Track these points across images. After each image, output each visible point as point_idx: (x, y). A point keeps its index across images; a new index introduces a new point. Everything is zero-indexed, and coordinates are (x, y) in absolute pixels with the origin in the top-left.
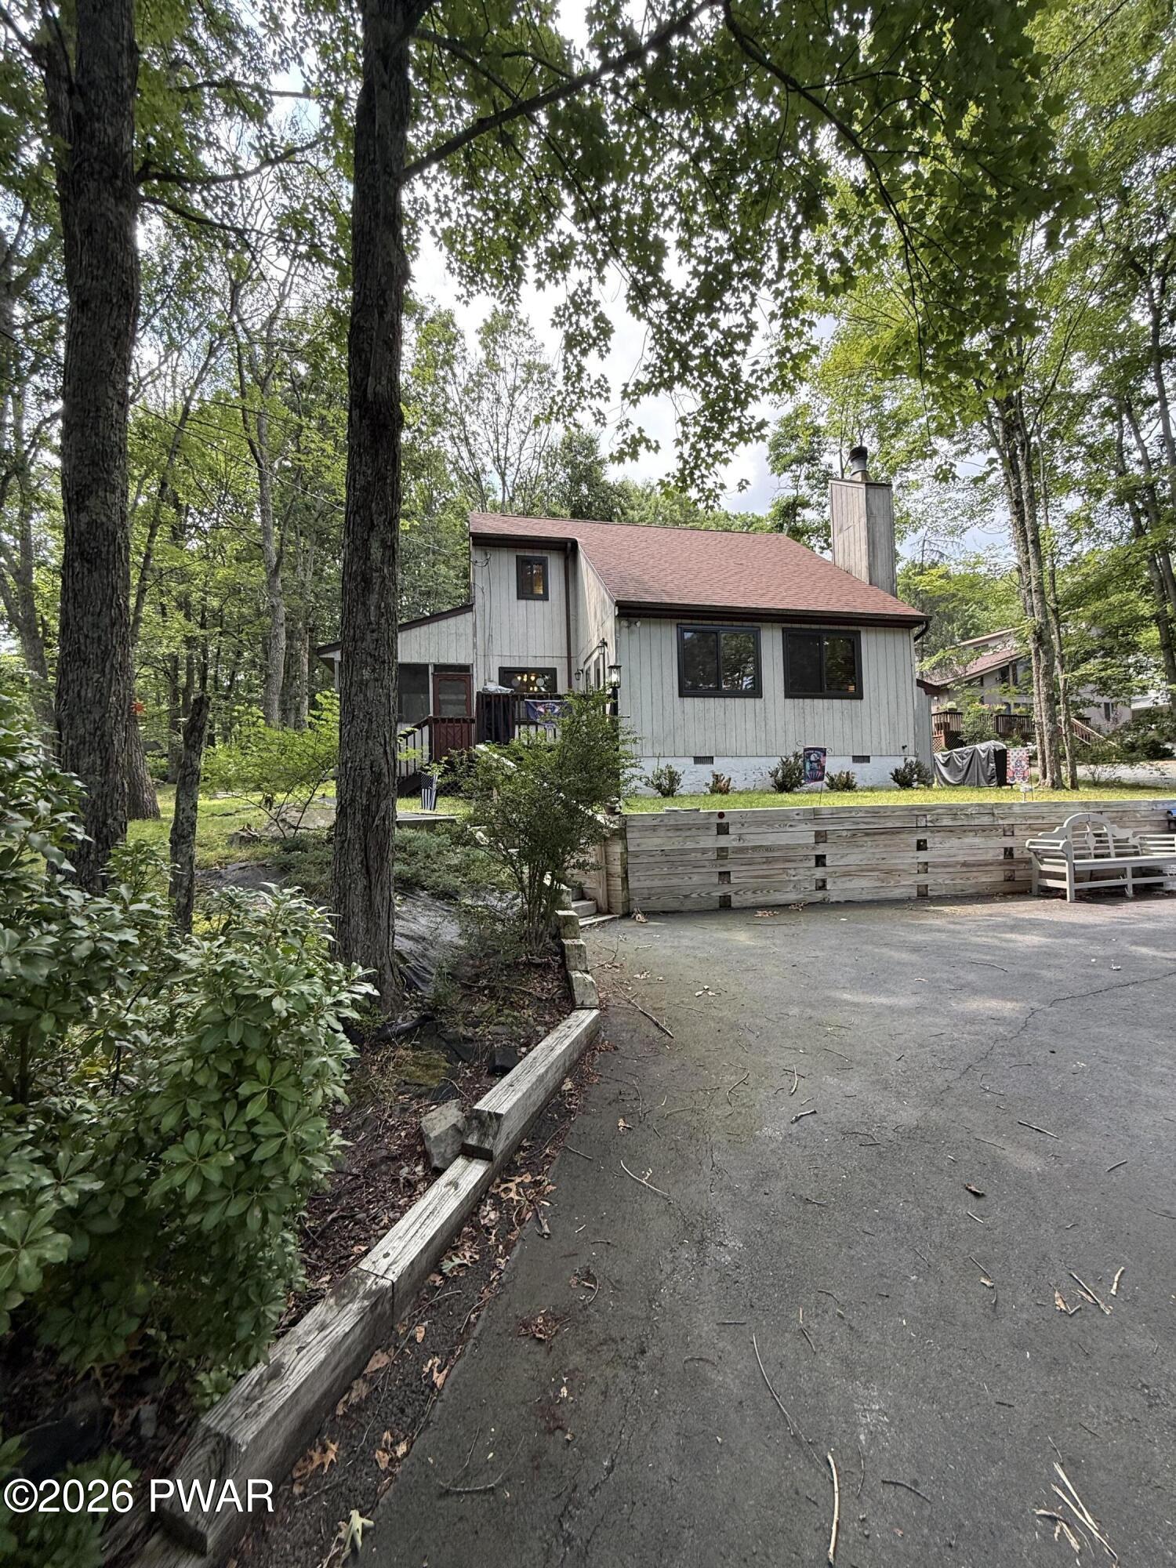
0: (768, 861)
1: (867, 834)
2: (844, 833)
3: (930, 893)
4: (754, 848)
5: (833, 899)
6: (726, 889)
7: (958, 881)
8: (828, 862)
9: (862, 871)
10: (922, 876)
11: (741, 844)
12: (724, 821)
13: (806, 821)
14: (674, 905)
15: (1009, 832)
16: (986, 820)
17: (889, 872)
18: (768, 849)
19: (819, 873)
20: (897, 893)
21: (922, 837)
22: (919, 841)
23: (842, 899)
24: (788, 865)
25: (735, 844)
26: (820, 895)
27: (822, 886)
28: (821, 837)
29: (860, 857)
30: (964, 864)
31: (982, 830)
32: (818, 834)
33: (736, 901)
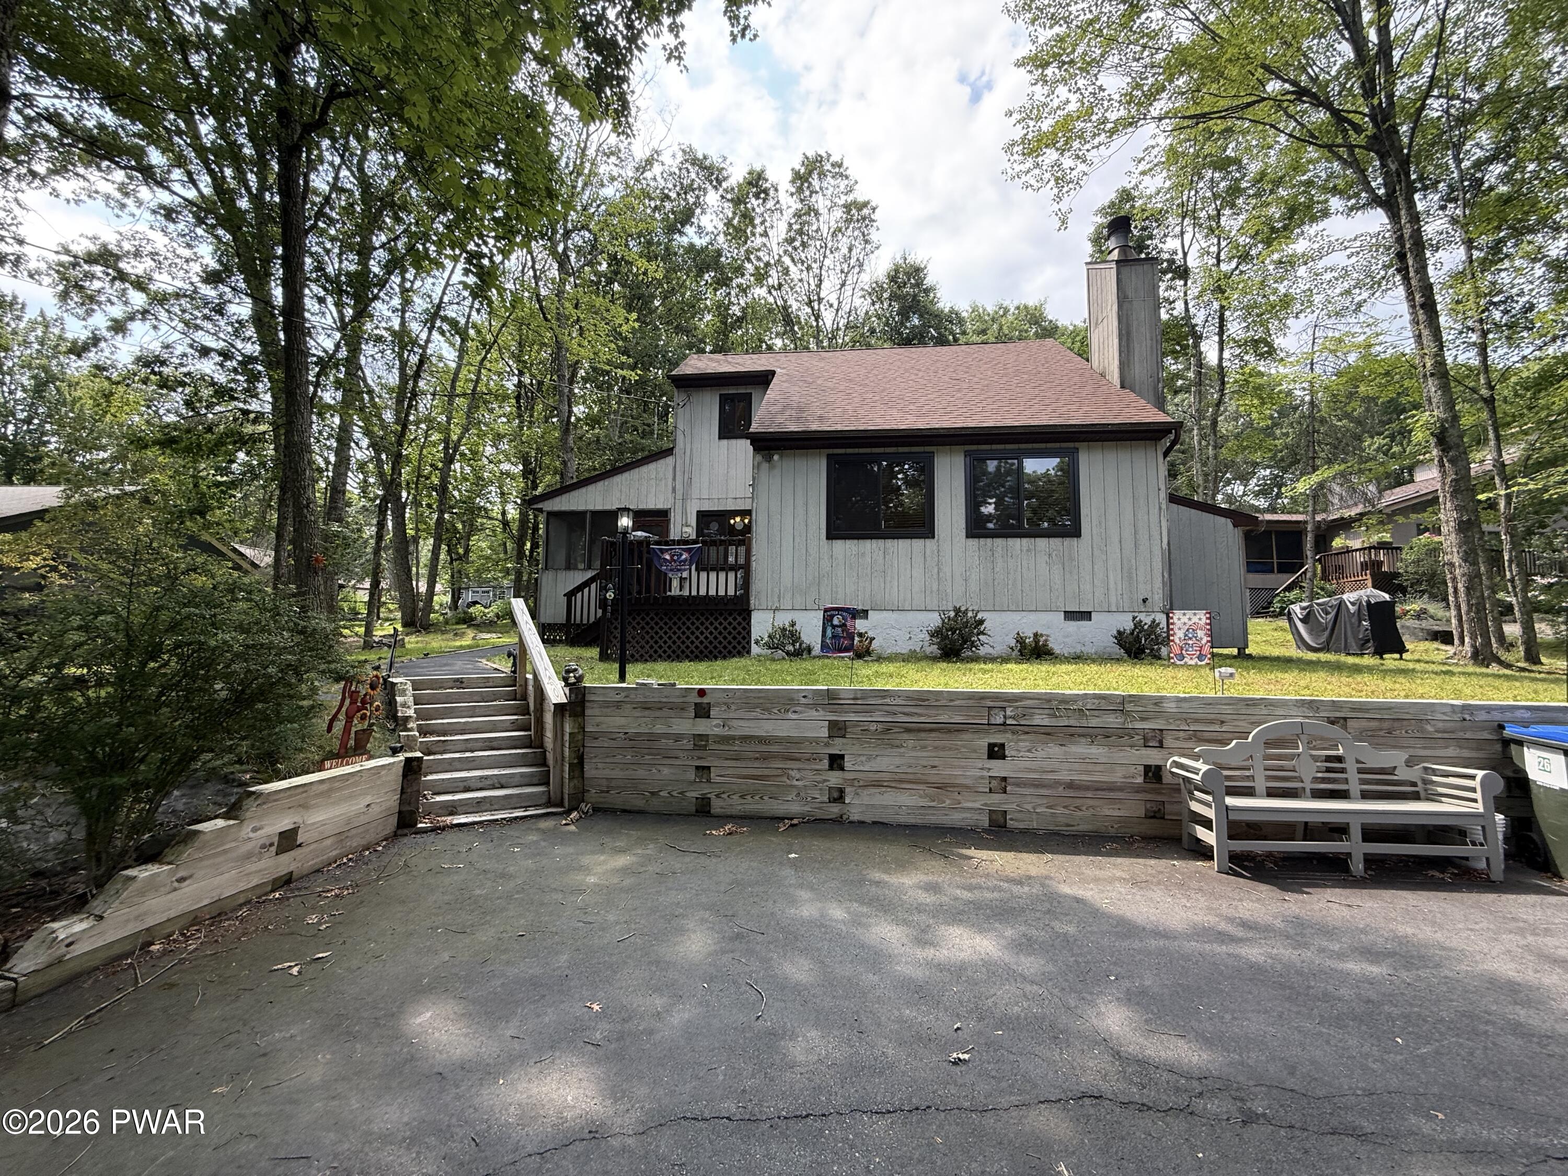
0: (765, 757)
1: (908, 730)
2: (873, 727)
3: (1010, 824)
4: (745, 739)
5: (855, 817)
6: (705, 789)
7: (1060, 811)
8: (848, 765)
9: (898, 782)
10: (996, 798)
11: (725, 732)
12: (705, 700)
13: (815, 706)
14: (639, 803)
15: (1156, 740)
16: (1112, 721)
17: (942, 787)
18: (762, 740)
19: (835, 778)
20: (956, 818)
21: (997, 739)
22: (991, 746)
23: (868, 819)
24: (790, 764)
25: (717, 731)
26: (835, 809)
27: (838, 796)
28: (837, 729)
29: (897, 761)
30: (1071, 785)
31: (1105, 735)
32: (833, 725)
33: (717, 806)
